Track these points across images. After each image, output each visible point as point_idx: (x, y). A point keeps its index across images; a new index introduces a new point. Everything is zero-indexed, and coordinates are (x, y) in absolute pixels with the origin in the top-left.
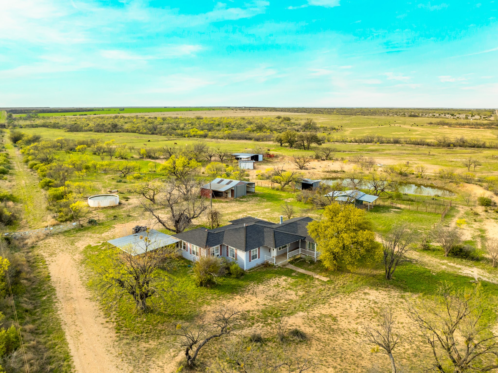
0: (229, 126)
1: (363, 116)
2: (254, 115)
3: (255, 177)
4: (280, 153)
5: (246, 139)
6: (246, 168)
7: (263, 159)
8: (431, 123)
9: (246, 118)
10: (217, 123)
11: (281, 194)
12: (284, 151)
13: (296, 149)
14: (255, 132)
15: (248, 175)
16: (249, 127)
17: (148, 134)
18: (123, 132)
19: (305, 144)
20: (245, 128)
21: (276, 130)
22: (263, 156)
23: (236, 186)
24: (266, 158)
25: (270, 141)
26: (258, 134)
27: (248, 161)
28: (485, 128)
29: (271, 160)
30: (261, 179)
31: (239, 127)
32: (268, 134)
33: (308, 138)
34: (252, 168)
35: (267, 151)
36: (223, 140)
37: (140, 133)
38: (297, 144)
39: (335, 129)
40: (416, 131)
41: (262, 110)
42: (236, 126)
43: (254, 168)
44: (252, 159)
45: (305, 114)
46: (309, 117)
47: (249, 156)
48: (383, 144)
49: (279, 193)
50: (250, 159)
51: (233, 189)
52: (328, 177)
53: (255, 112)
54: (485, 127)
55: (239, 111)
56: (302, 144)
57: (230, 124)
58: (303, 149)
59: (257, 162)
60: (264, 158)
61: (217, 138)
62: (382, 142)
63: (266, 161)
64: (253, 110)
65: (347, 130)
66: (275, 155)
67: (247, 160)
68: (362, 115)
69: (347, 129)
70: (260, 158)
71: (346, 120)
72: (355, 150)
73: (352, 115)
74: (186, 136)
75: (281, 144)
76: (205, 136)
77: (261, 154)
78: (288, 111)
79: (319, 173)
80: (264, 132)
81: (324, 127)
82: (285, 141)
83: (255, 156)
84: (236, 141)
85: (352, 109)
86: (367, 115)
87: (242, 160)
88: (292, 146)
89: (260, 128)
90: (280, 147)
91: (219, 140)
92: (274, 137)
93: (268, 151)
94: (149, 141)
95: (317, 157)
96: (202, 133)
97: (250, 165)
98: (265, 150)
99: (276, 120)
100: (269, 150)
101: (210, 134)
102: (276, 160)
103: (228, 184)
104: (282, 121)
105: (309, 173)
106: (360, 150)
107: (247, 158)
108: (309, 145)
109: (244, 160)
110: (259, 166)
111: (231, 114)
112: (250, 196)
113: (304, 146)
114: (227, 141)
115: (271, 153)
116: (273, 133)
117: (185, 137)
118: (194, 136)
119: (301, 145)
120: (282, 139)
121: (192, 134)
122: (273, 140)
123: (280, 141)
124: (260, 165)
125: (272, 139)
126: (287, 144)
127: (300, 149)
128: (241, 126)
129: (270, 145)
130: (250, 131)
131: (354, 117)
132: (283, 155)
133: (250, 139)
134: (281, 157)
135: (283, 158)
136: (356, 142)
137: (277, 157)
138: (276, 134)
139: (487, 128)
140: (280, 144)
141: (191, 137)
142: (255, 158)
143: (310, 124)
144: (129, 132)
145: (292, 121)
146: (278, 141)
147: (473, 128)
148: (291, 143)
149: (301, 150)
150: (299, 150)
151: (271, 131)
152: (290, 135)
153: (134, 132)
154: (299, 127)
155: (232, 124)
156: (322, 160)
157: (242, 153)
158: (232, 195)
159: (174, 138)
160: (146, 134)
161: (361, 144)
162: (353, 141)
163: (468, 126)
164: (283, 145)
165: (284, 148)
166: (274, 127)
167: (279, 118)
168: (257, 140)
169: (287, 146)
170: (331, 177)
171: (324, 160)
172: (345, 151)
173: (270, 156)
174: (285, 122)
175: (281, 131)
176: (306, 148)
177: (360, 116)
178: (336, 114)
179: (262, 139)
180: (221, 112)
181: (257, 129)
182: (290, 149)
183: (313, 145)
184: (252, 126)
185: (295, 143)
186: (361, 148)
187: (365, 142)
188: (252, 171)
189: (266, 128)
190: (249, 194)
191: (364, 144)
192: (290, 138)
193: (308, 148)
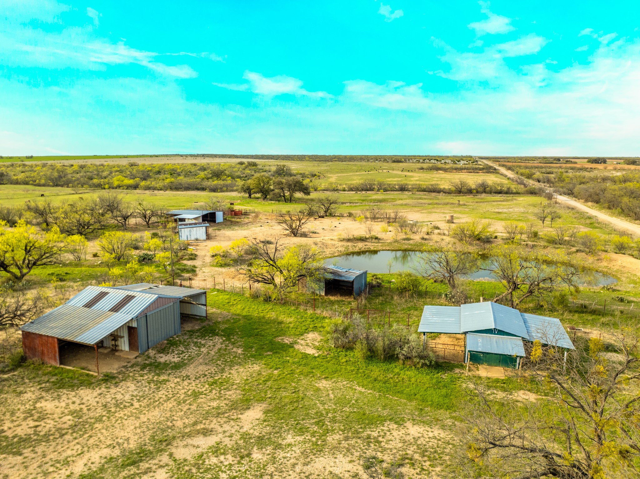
0: (173, 173)
1: (340, 163)
2: (208, 162)
3: (208, 260)
4: (251, 208)
5: (197, 189)
6: (193, 239)
7: (225, 219)
8: (422, 169)
9: (198, 164)
10: (158, 169)
11: (282, 318)
12: (256, 205)
13: (273, 202)
14: (210, 180)
15: (193, 257)
16: (202, 174)
17: (49, 186)
18: (11, 184)
19: (286, 194)
20: (196, 175)
21: (239, 177)
22: (224, 214)
23: (144, 316)
24: (229, 217)
25: (233, 191)
26: (215, 182)
27: (195, 224)
28: (483, 173)
29: (238, 220)
30: (221, 266)
31: (188, 174)
32: (229, 182)
33: (290, 185)
34: (204, 237)
35: (229, 205)
36: (162, 192)
37: (35, 185)
38: (274, 194)
39: (315, 175)
40: (412, 177)
41: (219, 157)
42: (183, 173)
43: (209, 237)
44: (203, 220)
45: (272, 160)
46: (279, 164)
47: (199, 214)
48: (388, 192)
49: (272, 315)
50: (201, 220)
51: (135, 325)
52: (351, 250)
53: (211, 159)
54: (485, 171)
55: (190, 158)
56: (282, 194)
57: (176, 171)
58: (282, 201)
59: (212, 224)
60: (225, 217)
61: (155, 189)
62: (385, 190)
63: (229, 223)
64: (207, 157)
65: (331, 177)
66: (243, 211)
67: (194, 221)
68: (339, 161)
69: (329, 175)
70: (220, 217)
71: (323, 167)
72: (356, 201)
73: (328, 161)
74: (107, 186)
75: (250, 195)
76: (136, 187)
77: (220, 211)
78: (251, 158)
79: (333, 242)
80: (223, 180)
81: (301, 174)
82: (256, 190)
83: (210, 213)
84: (182, 193)
85: (325, 156)
86: (345, 161)
87: (187, 222)
88: (266, 197)
89: (217, 174)
90: (248, 200)
91: (156, 192)
92: (238, 186)
93: (232, 206)
94: (42, 195)
95: (311, 214)
96: (131, 182)
97: (200, 232)
98: (226, 205)
99: (238, 166)
100: (232, 204)
101: (143, 183)
102: (246, 220)
103: (116, 309)
104: (246, 167)
105: (316, 244)
106: (363, 200)
107: (195, 219)
108: (291, 196)
109: (191, 222)
110: (218, 232)
111: (180, 161)
112: (192, 333)
113: (284, 196)
114: (169, 192)
115: (237, 208)
116: (236, 181)
117: (105, 189)
118: (119, 187)
119: (281, 196)
120: (251, 187)
121: (116, 183)
122: (236, 190)
123: (248, 190)
124: (219, 230)
125: (235, 188)
126: (259, 195)
127: (279, 201)
128: (191, 172)
129: (234, 197)
130: (203, 179)
131: (330, 163)
132: (256, 210)
133: (203, 189)
134: (254, 214)
135: (257, 216)
136: (351, 190)
137: (246, 214)
138: (240, 183)
139: (487, 172)
140: (247, 195)
141: (113, 188)
142: (209, 218)
143: (283, 170)
144: (20, 184)
145: (259, 167)
146: (245, 191)
147: (471, 172)
148: (265, 193)
149: (281, 203)
150: (277, 202)
151: (233, 178)
152: (263, 181)
153: (26, 183)
154: (270, 173)
155: (179, 171)
156: (320, 217)
157: (187, 209)
158: (133, 345)
159: (86, 191)
160: (44, 185)
161: (359, 192)
162: (346, 189)
163: (465, 171)
164: (253, 196)
165: (255, 201)
166: (237, 174)
167: (241, 163)
168: (214, 190)
169: (258, 198)
170: (357, 250)
171: (323, 217)
172: (345, 203)
173: (237, 214)
174: (250, 167)
175: (246, 179)
176: (288, 199)
177: (337, 163)
178: (308, 160)
179: (221, 188)
180: (166, 158)
181: (213, 176)
182: (263, 202)
183: (298, 195)
184: (206, 172)
185: (271, 193)
186: (363, 198)
187: (363, 190)
188: (205, 244)
189: (225, 174)
190: (188, 327)
191: (364, 192)
192: (262, 185)
193: (290, 200)
